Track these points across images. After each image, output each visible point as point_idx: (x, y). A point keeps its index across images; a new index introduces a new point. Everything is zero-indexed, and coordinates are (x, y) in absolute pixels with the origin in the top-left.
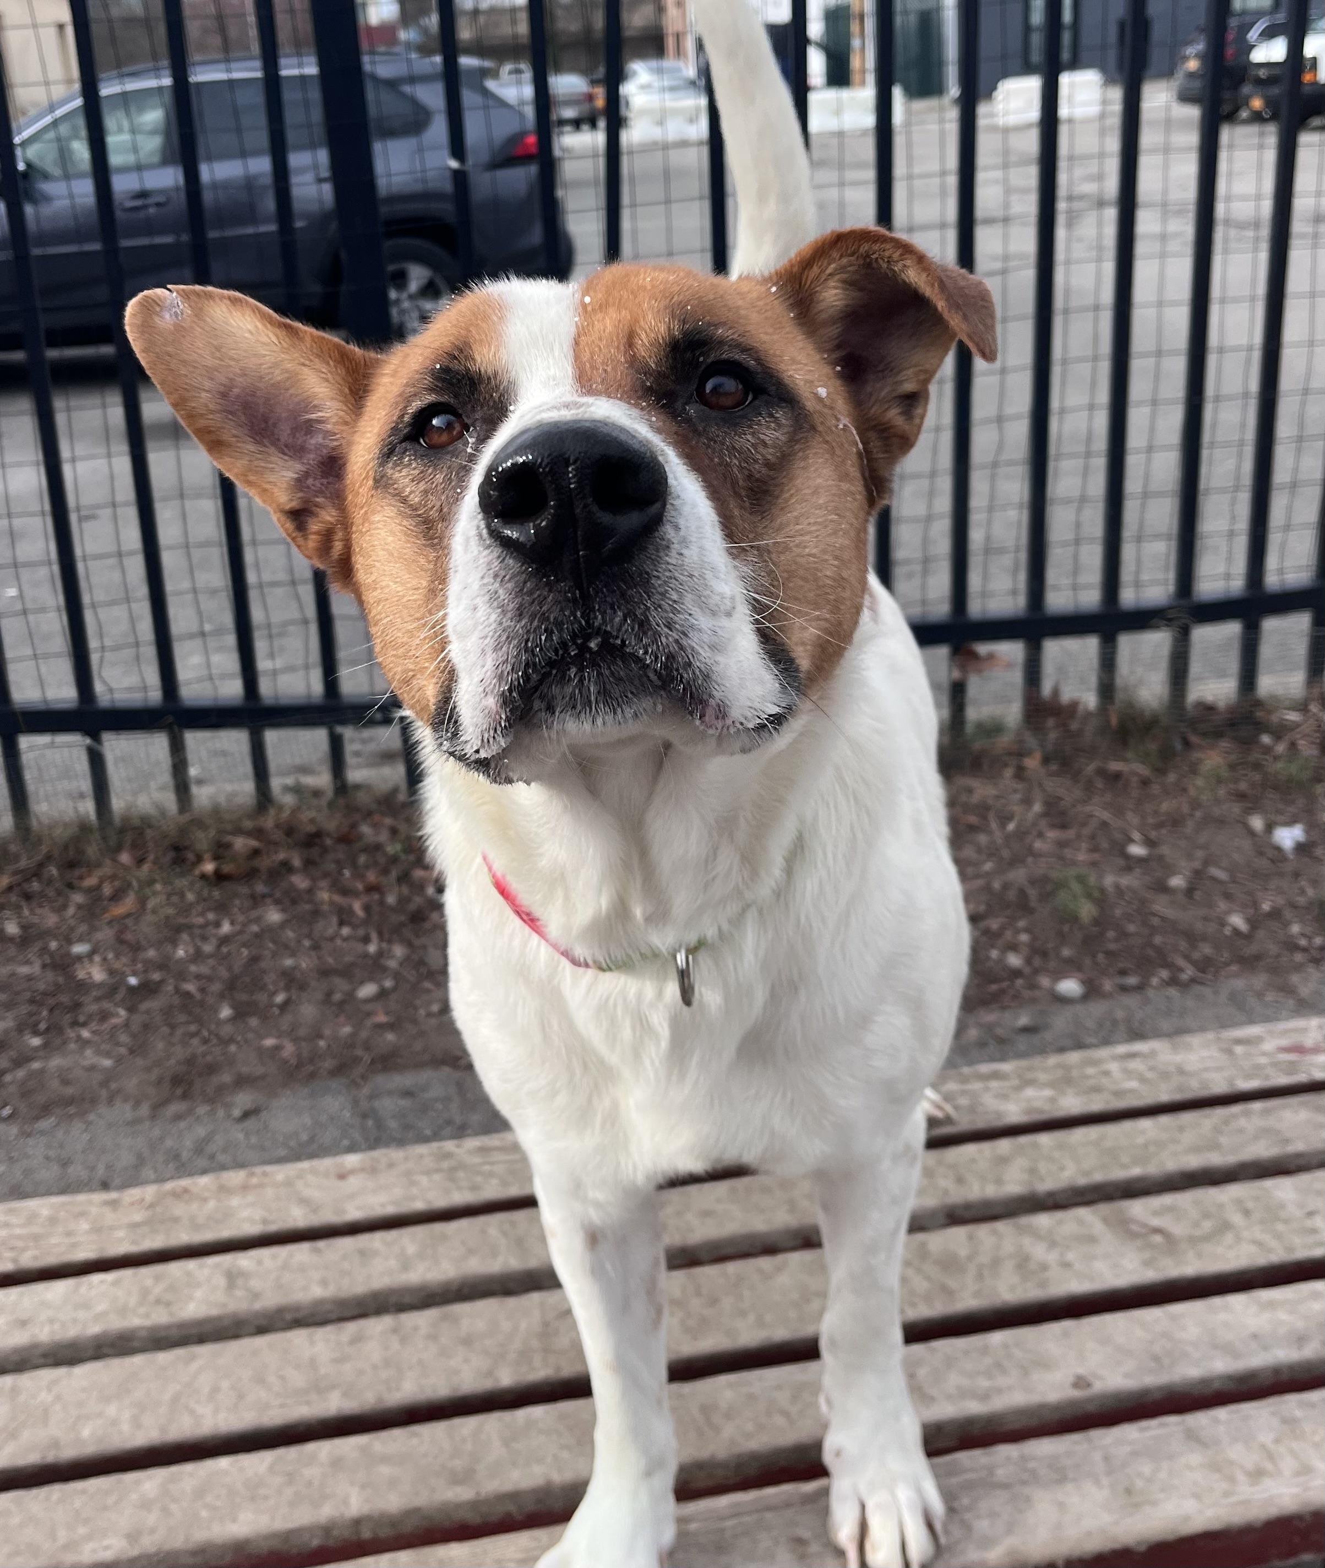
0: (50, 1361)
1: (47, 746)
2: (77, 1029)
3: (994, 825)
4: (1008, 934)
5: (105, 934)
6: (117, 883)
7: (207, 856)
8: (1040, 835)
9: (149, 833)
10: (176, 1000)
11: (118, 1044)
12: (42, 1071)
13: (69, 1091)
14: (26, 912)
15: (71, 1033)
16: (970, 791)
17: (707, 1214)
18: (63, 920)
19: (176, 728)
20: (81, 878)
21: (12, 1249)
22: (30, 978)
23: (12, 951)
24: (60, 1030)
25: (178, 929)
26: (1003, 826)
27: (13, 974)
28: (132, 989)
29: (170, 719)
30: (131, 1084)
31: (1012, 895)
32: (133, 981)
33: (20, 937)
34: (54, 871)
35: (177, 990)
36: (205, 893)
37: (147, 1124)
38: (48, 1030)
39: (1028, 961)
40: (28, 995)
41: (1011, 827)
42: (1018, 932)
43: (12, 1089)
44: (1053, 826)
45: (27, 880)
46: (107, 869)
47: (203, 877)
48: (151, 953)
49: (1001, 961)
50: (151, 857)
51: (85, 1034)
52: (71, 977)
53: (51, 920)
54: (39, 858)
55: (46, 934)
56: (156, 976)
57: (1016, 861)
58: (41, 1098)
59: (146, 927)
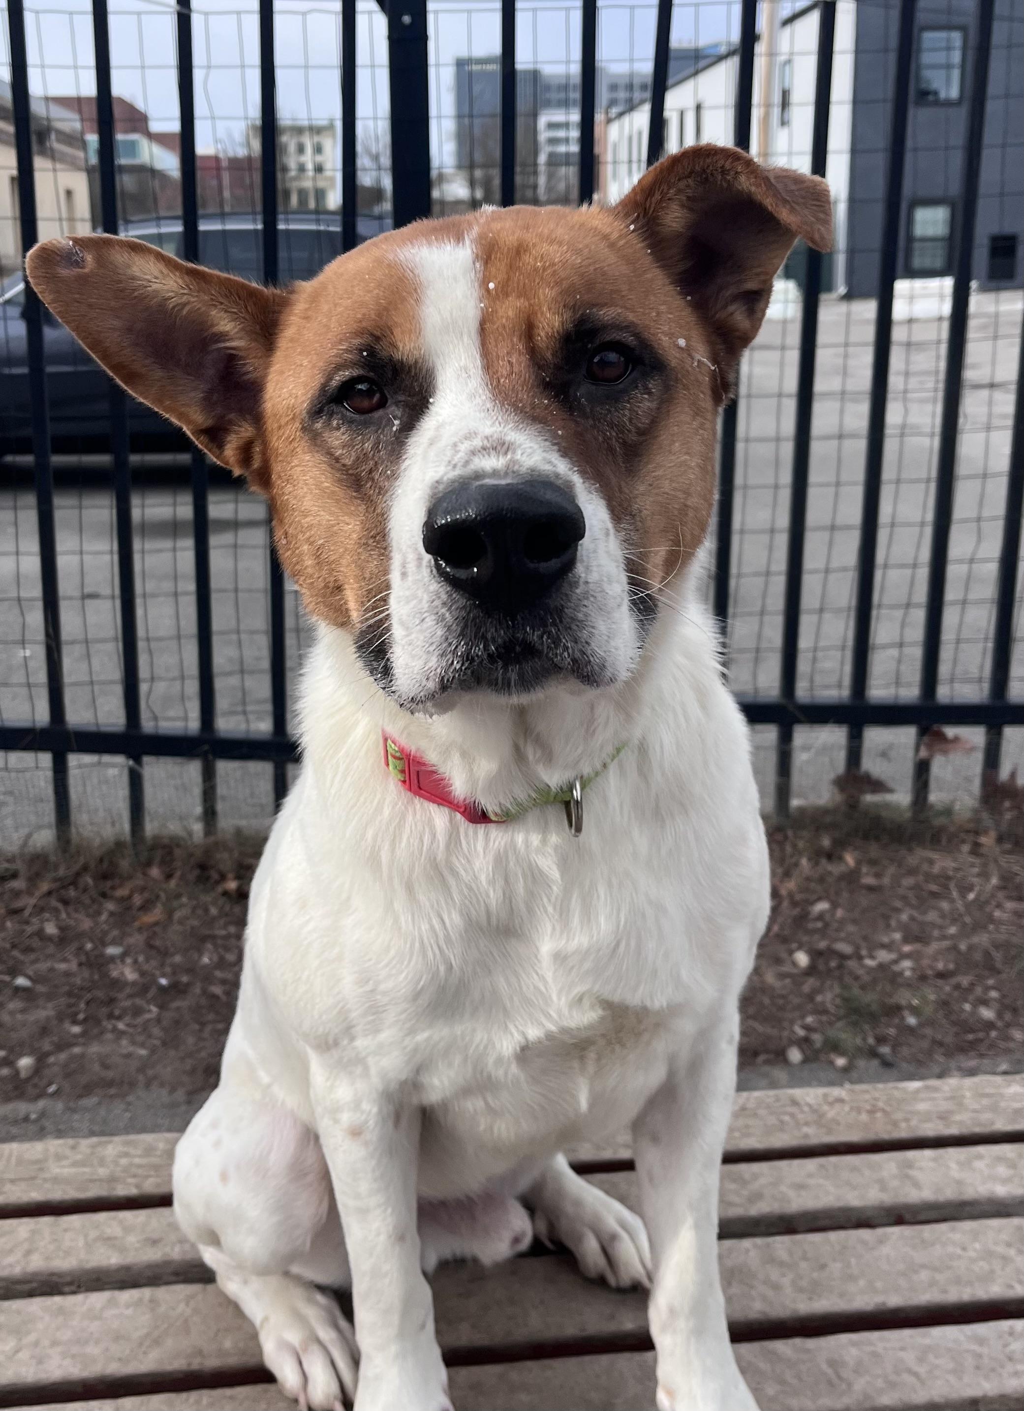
0: (181, 1278)
1: (93, 765)
2: (113, 1021)
3: (955, 894)
4: (979, 990)
5: (137, 939)
6: (146, 895)
7: (230, 876)
8: (999, 906)
9: (177, 852)
10: (203, 1001)
11: (150, 1036)
12: (82, 1056)
13: (110, 1074)
14: (64, 916)
15: (108, 1025)
16: (931, 862)
17: (800, 1187)
18: (97, 924)
19: (210, 757)
20: (113, 888)
21: (135, 1176)
22: (67, 974)
23: (51, 949)
24: (98, 1022)
25: (204, 939)
26: (963, 896)
27: (52, 970)
28: (163, 989)
29: (206, 747)
30: (166, 1071)
31: (978, 956)
32: (163, 981)
33: (59, 937)
34: (90, 881)
35: (204, 992)
36: (227, 908)
37: (183, 1108)
38: (85, 1020)
39: (1000, 1015)
40: (67, 988)
41: (971, 896)
42: (988, 988)
43: (56, 1069)
44: (1010, 898)
45: (64, 887)
46: (139, 881)
47: (225, 893)
48: (178, 959)
49: (974, 1013)
50: (178, 874)
51: (121, 1026)
52: (105, 975)
53: (86, 924)
54: (77, 867)
55: (81, 935)
56: (185, 979)
57: (978, 927)
58: (83, 1079)
59: (174, 934)
